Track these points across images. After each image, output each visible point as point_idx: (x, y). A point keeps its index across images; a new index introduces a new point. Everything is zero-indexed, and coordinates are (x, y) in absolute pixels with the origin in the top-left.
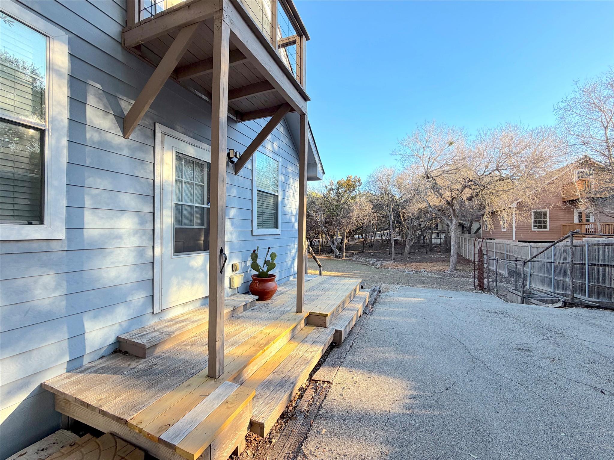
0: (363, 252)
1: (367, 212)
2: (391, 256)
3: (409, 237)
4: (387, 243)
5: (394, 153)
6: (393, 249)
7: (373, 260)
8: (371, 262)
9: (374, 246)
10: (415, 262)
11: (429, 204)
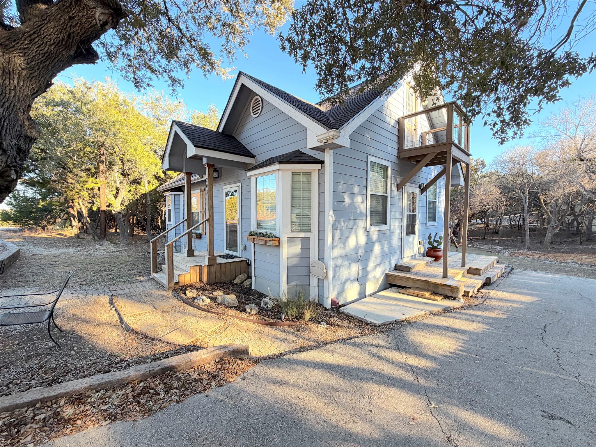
0: (484, 238)
1: (493, 197)
2: (525, 245)
3: (553, 223)
4: (519, 230)
5: (533, 136)
6: (527, 237)
7: (498, 248)
8: (496, 250)
9: (500, 233)
10: (560, 252)
11: (584, 187)
